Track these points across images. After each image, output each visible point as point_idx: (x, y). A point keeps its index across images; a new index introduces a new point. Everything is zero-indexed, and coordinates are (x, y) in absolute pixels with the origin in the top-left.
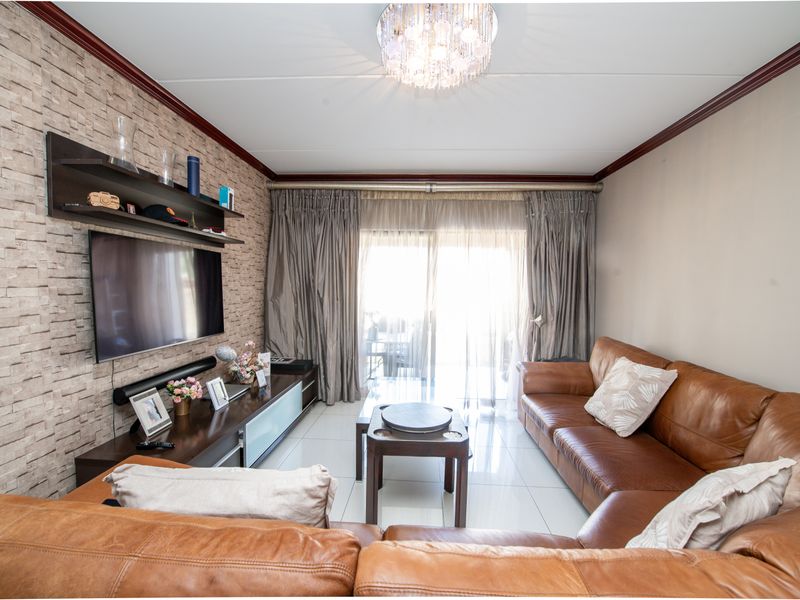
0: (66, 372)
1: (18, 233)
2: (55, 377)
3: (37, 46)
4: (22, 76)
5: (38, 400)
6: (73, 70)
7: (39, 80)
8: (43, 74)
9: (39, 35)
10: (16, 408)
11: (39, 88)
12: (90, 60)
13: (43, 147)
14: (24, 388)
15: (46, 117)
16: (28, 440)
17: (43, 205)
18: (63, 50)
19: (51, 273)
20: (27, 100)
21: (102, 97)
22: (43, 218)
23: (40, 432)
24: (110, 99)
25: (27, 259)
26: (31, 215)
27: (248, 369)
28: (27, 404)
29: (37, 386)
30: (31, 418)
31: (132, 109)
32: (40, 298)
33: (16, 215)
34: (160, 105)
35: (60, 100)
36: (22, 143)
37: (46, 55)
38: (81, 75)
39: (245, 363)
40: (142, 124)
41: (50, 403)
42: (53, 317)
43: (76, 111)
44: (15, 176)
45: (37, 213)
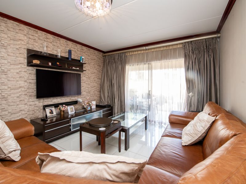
0: (31, 100)
1: (19, 70)
2: (28, 101)
3: (25, 31)
4: (22, 38)
5: (23, 105)
6: (35, 35)
7: (26, 38)
8: (27, 37)
9: (26, 29)
10: (17, 106)
11: (26, 40)
12: (39, 32)
13: (26, 52)
14: (20, 102)
15: (27, 46)
16: (20, 113)
17: (26, 64)
18: (32, 31)
19: (28, 78)
20: (23, 43)
21: (43, 39)
22: (26, 67)
23: (23, 112)
24: (45, 39)
25: (22, 75)
26: (23, 66)
27: (86, 105)
28: (20, 106)
29: (23, 102)
30: (21, 109)
31: (52, 41)
32: (24, 84)
33: (19, 66)
34: (61, 39)
35: (31, 41)
36: (21, 52)
37: (28, 33)
38: (37, 35)
39: (86, 103)
40: (55, 44)
41: (26, 107)
42: (28, 88)
43: (35, 43)
44: (19, 58)
45: (24, 66)
